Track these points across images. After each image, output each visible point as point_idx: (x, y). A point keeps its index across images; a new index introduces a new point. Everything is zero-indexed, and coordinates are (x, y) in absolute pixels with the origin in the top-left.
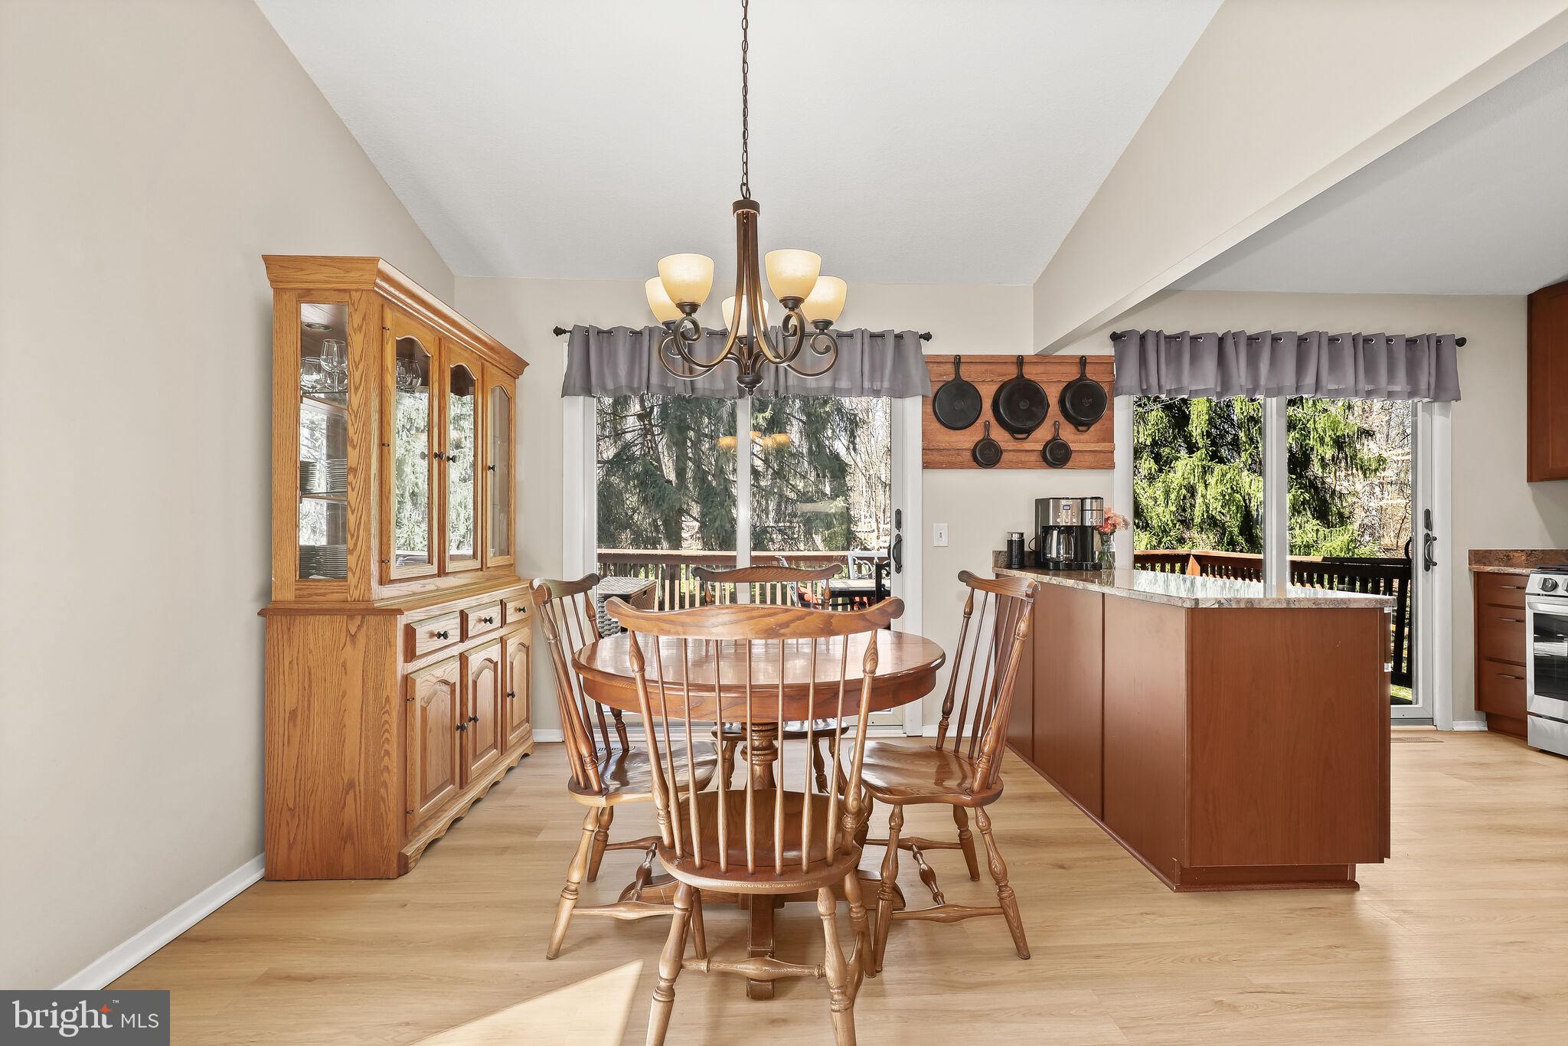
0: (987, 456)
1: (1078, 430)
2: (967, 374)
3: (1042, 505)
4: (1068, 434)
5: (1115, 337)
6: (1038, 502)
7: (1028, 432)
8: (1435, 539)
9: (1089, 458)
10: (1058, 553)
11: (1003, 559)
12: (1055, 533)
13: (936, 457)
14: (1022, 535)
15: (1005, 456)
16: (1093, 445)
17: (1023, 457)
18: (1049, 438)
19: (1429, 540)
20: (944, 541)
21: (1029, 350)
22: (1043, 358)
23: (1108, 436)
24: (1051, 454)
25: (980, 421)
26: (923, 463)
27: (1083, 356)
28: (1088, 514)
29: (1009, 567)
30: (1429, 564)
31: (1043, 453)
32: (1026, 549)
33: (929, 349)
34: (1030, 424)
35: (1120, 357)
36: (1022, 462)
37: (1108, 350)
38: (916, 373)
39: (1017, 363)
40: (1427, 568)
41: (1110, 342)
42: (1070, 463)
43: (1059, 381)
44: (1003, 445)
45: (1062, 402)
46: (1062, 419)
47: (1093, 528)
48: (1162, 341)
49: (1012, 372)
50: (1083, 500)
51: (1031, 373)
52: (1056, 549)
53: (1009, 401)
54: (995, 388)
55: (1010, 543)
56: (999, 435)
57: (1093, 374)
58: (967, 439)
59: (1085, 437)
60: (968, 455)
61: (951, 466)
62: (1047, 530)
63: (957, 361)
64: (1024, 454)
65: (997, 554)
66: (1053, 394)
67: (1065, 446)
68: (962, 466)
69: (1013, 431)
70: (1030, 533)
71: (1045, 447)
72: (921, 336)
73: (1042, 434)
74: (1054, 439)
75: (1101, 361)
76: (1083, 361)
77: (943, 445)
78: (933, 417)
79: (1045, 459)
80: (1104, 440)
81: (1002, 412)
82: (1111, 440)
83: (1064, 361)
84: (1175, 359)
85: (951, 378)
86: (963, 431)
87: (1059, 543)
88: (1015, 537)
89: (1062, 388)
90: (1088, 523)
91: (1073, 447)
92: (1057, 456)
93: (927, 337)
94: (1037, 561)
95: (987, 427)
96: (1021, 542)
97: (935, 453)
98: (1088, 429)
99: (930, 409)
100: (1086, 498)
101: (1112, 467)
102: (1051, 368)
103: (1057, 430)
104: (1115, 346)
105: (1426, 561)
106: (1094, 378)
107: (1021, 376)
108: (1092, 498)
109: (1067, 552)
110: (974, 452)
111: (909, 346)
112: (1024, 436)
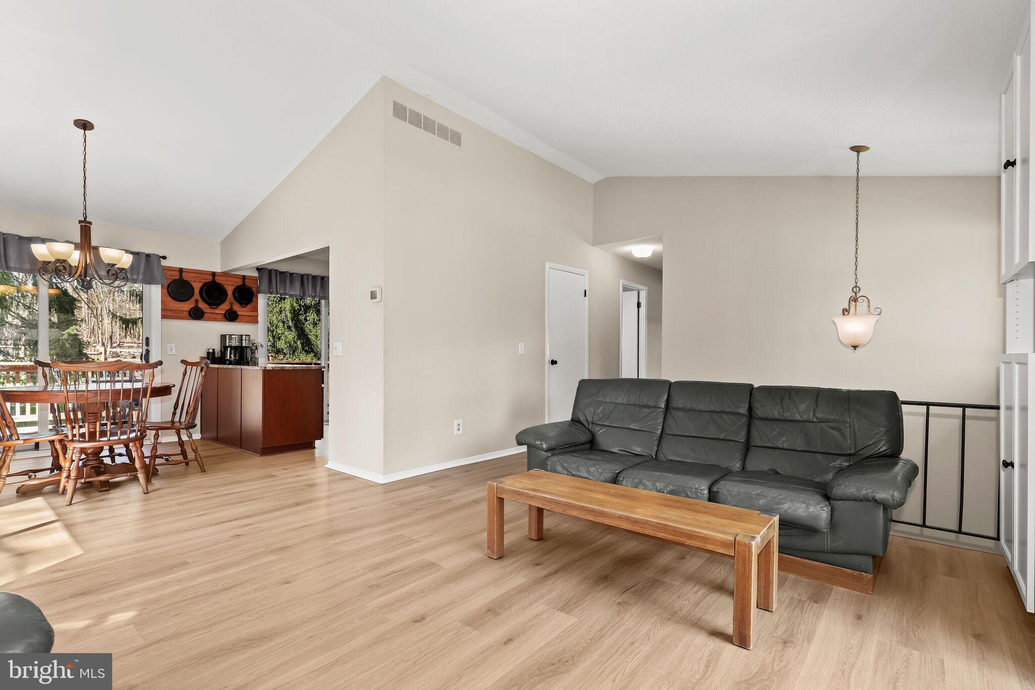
0: (196, 315)
1: (241, 306)
2: (185, 277)
3: (223, 337)
4: (237, 307)
5: (258, 269)
6: (222, 336)
7: (218, 305)
9: (247, 318)
10: (230, 357)
11: (205, 360)
12: (229, 349)
13: (169, 313)
14: (214, 350)
15: (206, 315)
16: (248, 313)
17: (215, 316)
18: (228, 308)
20: (173, 352)
21: (218, 269)
22: (225, 274)
23: (256, 310)
24: (229, 315)
25: (193, 299)
26: (162, 316)
27: (244, 275)
28: (244, 342)
29: (208, 363)
31: (225, 315)
32: (216, 356)
33: (164, 263)
34: (219, 302)
35: (260, 277)
36: (214, 318)
37: (256, 274)
38: (158, 274)
39: (212, 275)
42: (238, 320)
43: (232, 285)
44: (205, 310)
45: (234, 293)
46: (234, 301)
47: (246, 347)
48: (278, 273)
49: (210, 278)
50: (242, 336)
51: (219, 280)
53: (208, 291)
54: (200, 285)
55: (208, 353)
56: (203, 306)
57: (248, 283)
58: (187, 306)
59: (244, 309)
60: (186, 314)
61: (177, 318)
62: (226, 348)
63: (181, 270)
64: (215, 315)
65: (202, 357)
66: (230, 290)
67: (235, 313)
68: (183, 318)
69: (210, 304)
70: (218, 348)
71: (226, 312)
72: (161, 257)
73: (225, 307)
74: (230, 309)
75: (252, 279)
76: (244, 277)
77: (173, 308)
78: (168, 295)
79: (226, 317)
80: (253, 311)
81: (204, 295)
83: (234, 276)
84: (283, 282)
85: (178, 277)
86: (184, 303)
87: (230, 354)
88: (211, 351)
89: (234, 288)
90: (244, 345)
91: (239, 313)
92: (231, 317)
93: (164, 258)
94: (222, 360)
95: (197, 301)
96: (214, 353)
98: (246, 306)
99: (165, 291)
101: (257, 322)
102: (229, 279)
103: (232, 305)
104: (257, 272)
106: (249, 285)
107: (214, 281)
108: (245, 335)
109: (235, 357)
110: (190, 312)
111: (154, 261)
112: (216, 307)
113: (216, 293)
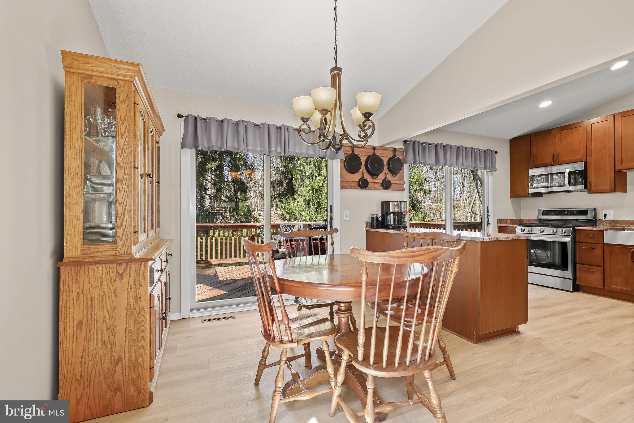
0: (363, 184)
1: (393, 176)
2: (356, 151)
3: (386, 205)
4: (390, 177)
5: (405, 142)
6: (383, 203)
7: (377, 175)
8: (490, 216)
9: (396, 186)
10: (391, 222)
11: (369, 225)
12: (392, 214)
13: (345, 184)
14: (377, 215)
15: (370, 185)
16: (398, 181)
18: (384, 178)
20: (348, 218)
21: (377, 144)
22: (382, 148)
23: (402, 179)
25: (360, 171)
26: (341, 186)
27: (395, 148)
28: (402, 207)
29: (372, 227)
30: (488, 224)
31: (382, 184)
32: (379, 220)
34: (378, 173)
35: (406, 150)
36: (375, 187)
37: (402, 147)
39: (373, 149)
40: (487, 225)
41: (402, 143)
42: (391, 188)
43: (387, 157)
44: (369, 180)
45: (388, 165)
46: (388, 171)
47: (403, 212)
48: (420, 145)
49: (371, 152)
50: (400, 202)
51: (378, 153)
52: (391, 220)
53: (372, 163)
54: (366, 158)
55: (373, 218)
56: (367, 176)
57: (398, 155)
58: (356, 177)
59: (395, 178)
60: (356, 184)
61: (351, 188)
62: (387, 214)
63: (353, 147)
64: (376, 184)
65: (367, 223)
66: (385, 162)
67: (389, 181)
68: (354, 188)
69: (372, 175)
70: (380, 215)
71: (383, 181)
73: (382, 177)
74: (385, 179)
75: (401, 151)
76: (395, 150)
77: (348, 180)
78: (344, 168)
79: (383, 186)
81: (369, 167)
82: (403, 180)
83: (388, 149)
84: (424, 152)
85: (350, 153)
86: (355, 174)
87: (393, 218)
88: (375, 216)
89: (387, 160)
91: (392, 182)
92: (386, 185)
94: (383, 224)
95: (363, 173)
96: (377, 218)
97: (345, 183)
98: (396, 175)
99: (343, 165)
100: (402, 201)
101: (404, 190)
102: (384, 151)
103: (386, 175)
104: (404, 145)
105: (487, 223)
106: (398, 157)
107: (374, 154)
108: (404, 201)
109: (394, 221)
110: (359, 182)
112: (376, 177)
113: (377, 165)
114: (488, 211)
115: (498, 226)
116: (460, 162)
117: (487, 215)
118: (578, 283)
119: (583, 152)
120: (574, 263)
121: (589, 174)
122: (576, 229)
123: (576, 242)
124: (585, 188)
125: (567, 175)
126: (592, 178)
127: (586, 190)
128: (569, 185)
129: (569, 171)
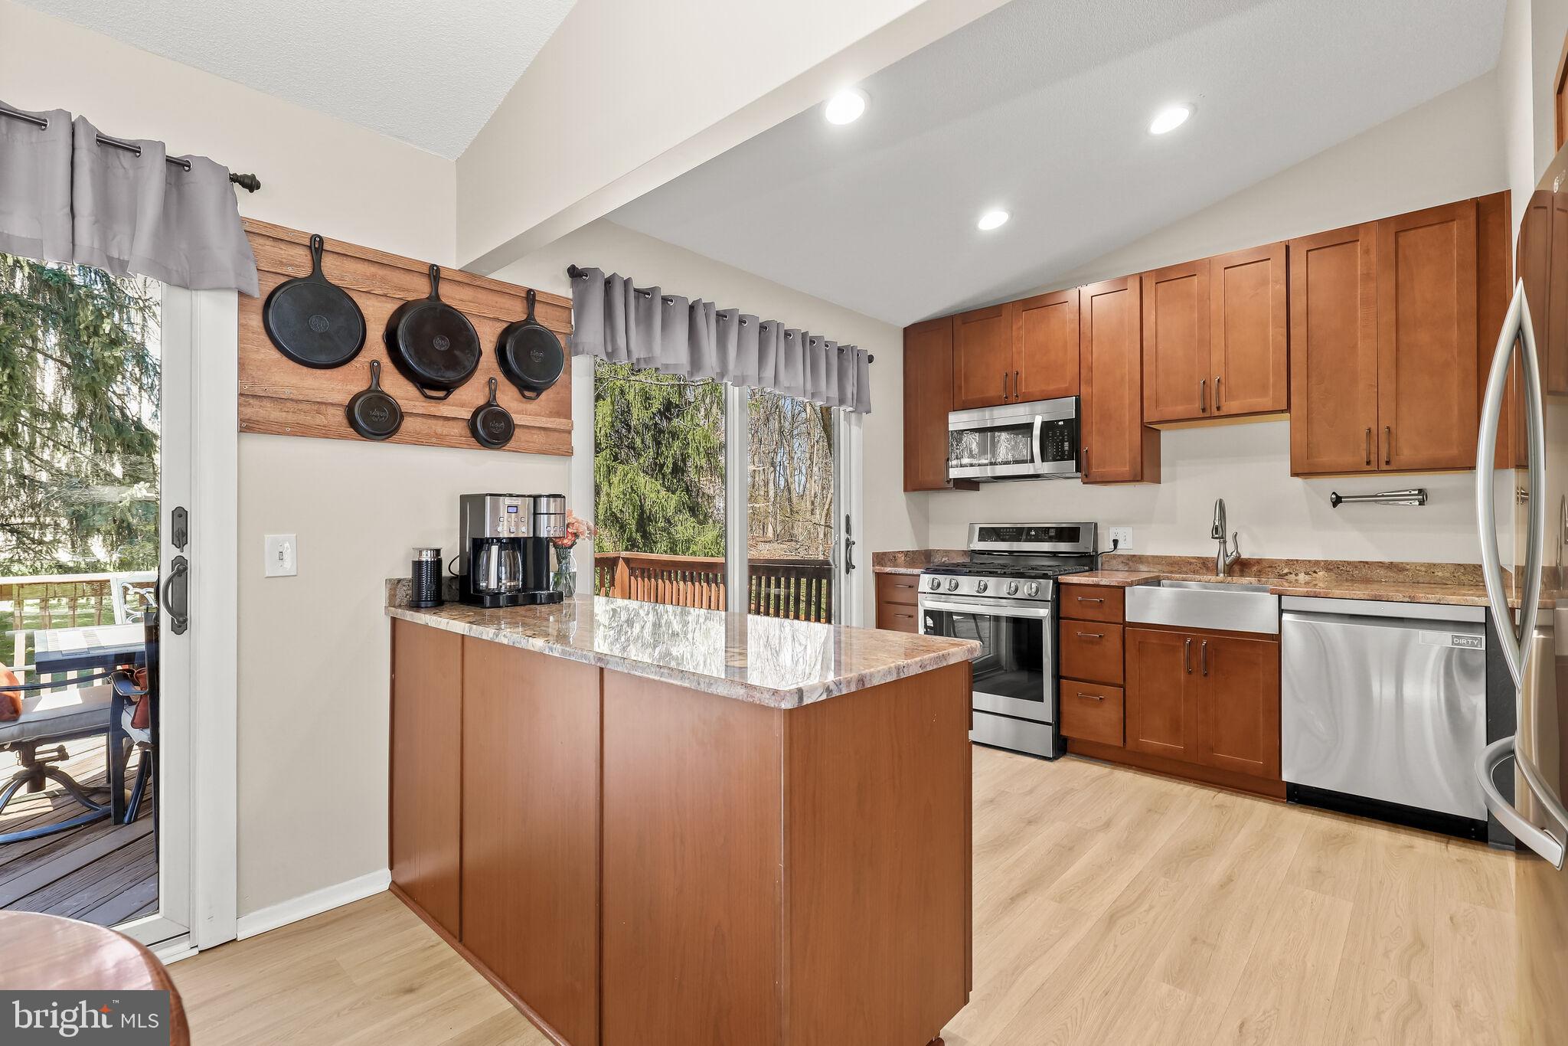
0: (374, 420)
1: (524, 396)
2: (333, 270)
3: (473, 506)
4: (508, 398)
5: (575, 273)
6: (465, 499)
7: (448, 388)
8: (854, 543)
9: (538, 438)
10: (499, 579)
11: (404, 593)
12: (495, 549)
13: (268, 413)
14: (438, 552)
15: (408, 424)
16: (544, 419)
17: (439, 427)
18: (481, 402)
19: (849, 544)
20: (289, 565)
21: (450, 261)
22: (470, 278)
23: (564, 410)
24: (484, 425)
25: (362, 360)
26: (241, 420)
27: (531, 290)
28: (543, 519)
29: (416, 605)
30: (849, 566)
31: (471, 424)
32: (445, 573)
33: (249, 206)
34: (450, 376)
35: (580, 302)
36: (439, 436)
37: (564, 290)
38: (222, 247)
39: (429, 275)
40: (847, 572)
41: (566, 278)
42: (512, 444)
43: (496, 319)
44: (405, 405)
45: (501, 351)
46: (500, 377)
47: (549, 540)
48: (632, 294)
49: (420, 287)
50: (536, 498)
51: (452, 296)
52: (495, 575)
53: (415, 332)
54: (391, 307)
55: (418, 565)
56: (397, 388)
57: (544, 318)
58: (337, 386)
59: (532, 406)
60: (338, 417)
61: (303, 431)
62: (479, 545)
63: (317, 246)
64: (440, 422)
65: (395, 584)
66: (487, 337)
67: (504, 417)
68: (325, 433)
69: (424, 384)
70: (451, 550)
71: (475, 414)
72: (234, 179)
73: (469, 396)
74: (488, 404)
75: (554, 303)
76: (530, 296)
77: (287, 393)
78: (264, 337)
79: (474, 432)
80: (558, 414)
81: (402, 349)
82: (568, 415)
83: (503, 290)
84: (646, 320)
85: (304, 272)
86: (328, 372)
87: (499, 564)
88: (427, 557)
89: (499, 330)
90: (543, 534)
91: (517, 419)
92: (490, 431)
93: (251, 184)
94: (463, 593)
95: (375, 369)
96: (437, 564)
97: (267, 404)
98: (538, 395)
99: (256, 321)
100: (540, 496)
101: (569, 453)
102: (482, 296)
103: (492, 392)
104: (572, 285)
105: (847, 563)
106: (545, 324)
107: (435, 297)
108: (549, 496)
109: (512, 576)
110: (349, 409)
111: (206, 191)
112: (441, 394)
113: (441, 344)
114: (848, 530)
115: (873, 571)
116: (769, 373)
117: (848, 540)
118: (1064, 733)
119: (1072, 370)
120: (1057, 677)
121: (1084, 431)
122: (1061, 583)
123: (1061, 618)
124: (1078, 469)
125: (1037, 432)
126: (1093, 442)
127: (1079, 474)
128: (1043, 460)
129: (1043, 422)
